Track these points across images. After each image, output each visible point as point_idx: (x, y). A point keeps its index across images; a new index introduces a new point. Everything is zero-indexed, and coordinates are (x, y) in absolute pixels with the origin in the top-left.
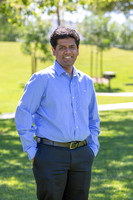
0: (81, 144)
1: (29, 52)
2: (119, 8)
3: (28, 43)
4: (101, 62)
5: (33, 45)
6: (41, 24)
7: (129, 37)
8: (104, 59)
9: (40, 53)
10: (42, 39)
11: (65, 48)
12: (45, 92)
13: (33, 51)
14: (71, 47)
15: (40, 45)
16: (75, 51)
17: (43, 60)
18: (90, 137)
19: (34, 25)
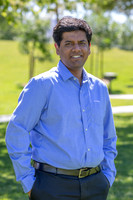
0: (93, 172)
1: (26, 51)
2: (120, 7)
3: (26, 42)
4: (102, 63)
5: (31, 44)
6: (39, 22)
7: (130, 37)
8: (105, 60)
9: (38, 53)
10: (40, 37)
11: (73, 43)
12: (47, 104)
13: (31, 50)
14: (81, 43)
15: (38, 44)
16: (86, 49)
17: (42, 60)
18: (105, 161)
19: (32, 23)
